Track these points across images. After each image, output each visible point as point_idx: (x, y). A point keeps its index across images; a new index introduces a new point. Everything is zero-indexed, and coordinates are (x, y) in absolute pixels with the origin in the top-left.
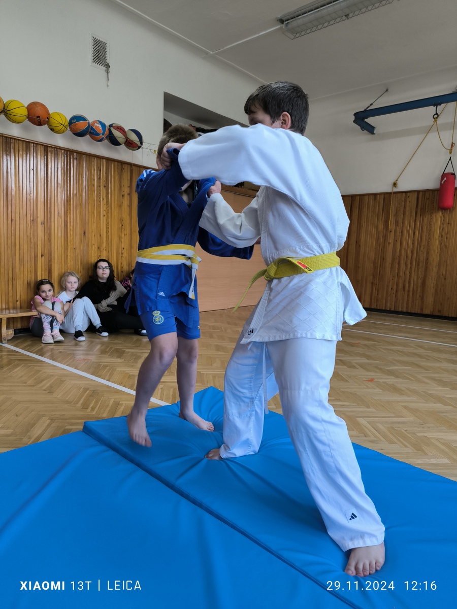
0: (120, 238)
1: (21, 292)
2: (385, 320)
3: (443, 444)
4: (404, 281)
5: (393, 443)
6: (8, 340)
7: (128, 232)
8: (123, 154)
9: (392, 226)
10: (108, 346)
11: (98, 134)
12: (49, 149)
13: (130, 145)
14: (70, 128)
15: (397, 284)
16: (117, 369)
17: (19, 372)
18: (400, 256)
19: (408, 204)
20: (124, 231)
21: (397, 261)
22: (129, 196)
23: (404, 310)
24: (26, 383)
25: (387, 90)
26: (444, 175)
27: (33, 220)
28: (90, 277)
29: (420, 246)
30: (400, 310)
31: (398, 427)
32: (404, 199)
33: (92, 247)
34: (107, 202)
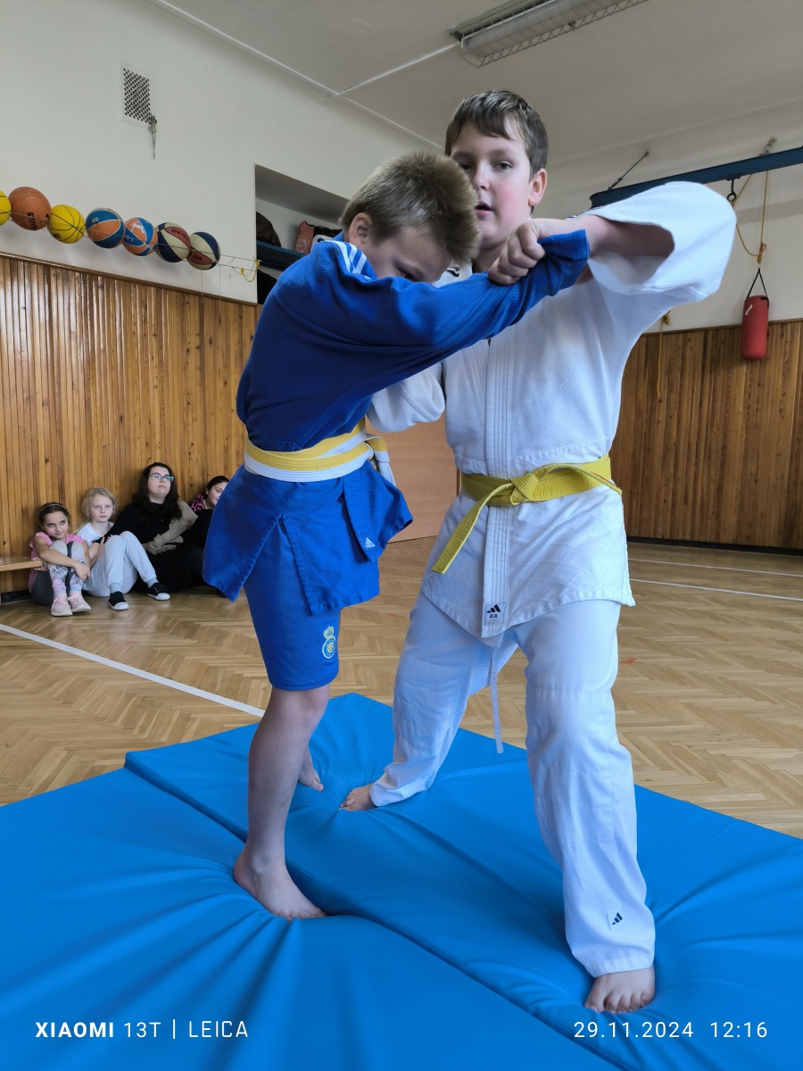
0: (185, 426)
1: (11, 528)
2: (654, 556)
3: (754, 766)
4: (686, 488)
5: (669, 768)
7: (199, 414)
8: (184, 276)
9: (662, 392)
10: (169, 618)
11: (140, 243)
12: (53, 271)
13: (197, 260)
14: (89, 233)
15: (674, 493)
16: (188, 658)
17: (13, 667)
18: (677, 445)
19: (688, 352)
20: (192, 412)
21: (673, 452)
22: (198, 352)
23: (688, 538)
24: (23, 687)
25: (647, 154)
26: (749, 301)
27: (29, 398)
28: (134, 496)
29: (712, 426)
30: (680, 537)
31: (677, 741)
32: (681, 344)
33: (135, 442)
34: (161, 362)
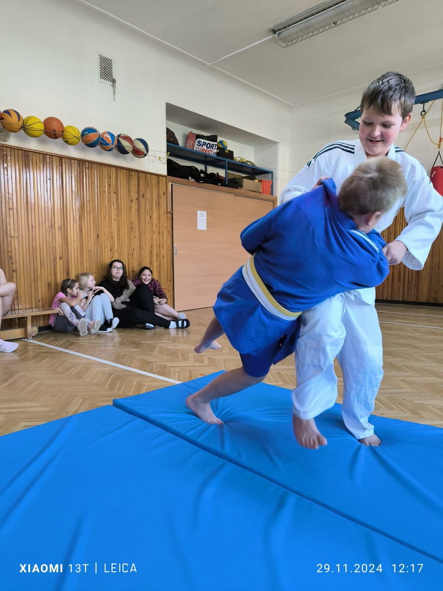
0: (130, 240)
1: (42, 292)
4: (399, 272)
6: (33, 337)
7: (137, 234)
8: (131, 162)
10: (125, 339)
11: (108, 144)
12: (63, 160)
13: (137, 153)
14: (83, 140)
15: (393, 275)
17: (48, 362)
20: (134, 233)
22: (137, 201)
23: (401, 299)
26: (434, 169)
27: (51, 226)
30: (397, 299)
31: (397, 397)
33: (105, 249)
34: (118, 207)
